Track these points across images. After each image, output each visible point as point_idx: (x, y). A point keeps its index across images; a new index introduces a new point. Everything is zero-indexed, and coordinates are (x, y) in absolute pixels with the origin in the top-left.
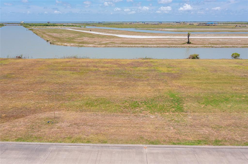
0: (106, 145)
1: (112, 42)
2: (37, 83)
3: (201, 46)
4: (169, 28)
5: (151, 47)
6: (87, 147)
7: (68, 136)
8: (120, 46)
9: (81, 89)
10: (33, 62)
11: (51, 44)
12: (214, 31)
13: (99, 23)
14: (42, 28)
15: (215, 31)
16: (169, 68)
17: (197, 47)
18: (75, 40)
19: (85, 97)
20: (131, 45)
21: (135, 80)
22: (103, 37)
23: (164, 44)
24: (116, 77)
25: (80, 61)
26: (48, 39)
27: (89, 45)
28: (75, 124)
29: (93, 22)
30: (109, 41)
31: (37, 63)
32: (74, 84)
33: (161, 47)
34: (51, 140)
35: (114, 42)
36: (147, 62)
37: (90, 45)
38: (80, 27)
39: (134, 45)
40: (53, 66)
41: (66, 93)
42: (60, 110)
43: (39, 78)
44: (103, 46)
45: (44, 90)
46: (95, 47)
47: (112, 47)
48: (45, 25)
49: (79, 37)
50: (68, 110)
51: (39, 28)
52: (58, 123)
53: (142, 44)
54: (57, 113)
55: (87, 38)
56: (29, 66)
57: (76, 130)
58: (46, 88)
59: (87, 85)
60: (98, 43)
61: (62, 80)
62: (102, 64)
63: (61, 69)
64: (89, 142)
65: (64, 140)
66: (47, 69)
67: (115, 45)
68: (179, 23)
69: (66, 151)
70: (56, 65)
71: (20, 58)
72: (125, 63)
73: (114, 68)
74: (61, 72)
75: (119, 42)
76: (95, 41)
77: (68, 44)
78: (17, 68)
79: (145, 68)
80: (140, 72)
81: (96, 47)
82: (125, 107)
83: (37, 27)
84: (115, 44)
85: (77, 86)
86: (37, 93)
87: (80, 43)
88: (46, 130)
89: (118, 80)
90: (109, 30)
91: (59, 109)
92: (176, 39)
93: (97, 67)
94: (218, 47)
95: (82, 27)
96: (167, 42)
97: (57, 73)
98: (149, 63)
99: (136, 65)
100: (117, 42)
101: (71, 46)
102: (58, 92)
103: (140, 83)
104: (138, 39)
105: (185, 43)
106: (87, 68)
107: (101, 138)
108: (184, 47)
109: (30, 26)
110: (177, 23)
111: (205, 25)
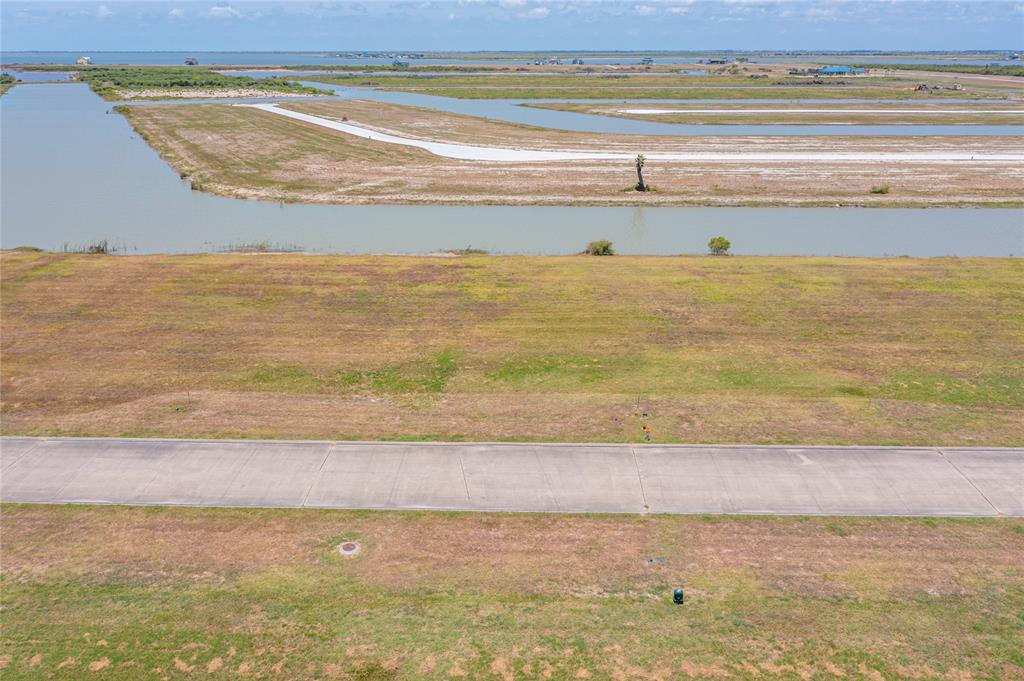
1: (395, 184)
8: (415, 202)
11: (196, 189)
27: (315, 198)
30: (388, 178)
33: (544, 204)
35: (401, 184)
37: (321, 197)
39: (461, 198)
44: (361, 201)
46: (334, 203)
47: (388, 205)
49: (293, 156)
55: (321, 160)
60: (350, 188)
67: (402, 196)
75: (420, 183)
76: (344, 175)
81: (340, 203)
100: (414, 183)
105: (629, 190)
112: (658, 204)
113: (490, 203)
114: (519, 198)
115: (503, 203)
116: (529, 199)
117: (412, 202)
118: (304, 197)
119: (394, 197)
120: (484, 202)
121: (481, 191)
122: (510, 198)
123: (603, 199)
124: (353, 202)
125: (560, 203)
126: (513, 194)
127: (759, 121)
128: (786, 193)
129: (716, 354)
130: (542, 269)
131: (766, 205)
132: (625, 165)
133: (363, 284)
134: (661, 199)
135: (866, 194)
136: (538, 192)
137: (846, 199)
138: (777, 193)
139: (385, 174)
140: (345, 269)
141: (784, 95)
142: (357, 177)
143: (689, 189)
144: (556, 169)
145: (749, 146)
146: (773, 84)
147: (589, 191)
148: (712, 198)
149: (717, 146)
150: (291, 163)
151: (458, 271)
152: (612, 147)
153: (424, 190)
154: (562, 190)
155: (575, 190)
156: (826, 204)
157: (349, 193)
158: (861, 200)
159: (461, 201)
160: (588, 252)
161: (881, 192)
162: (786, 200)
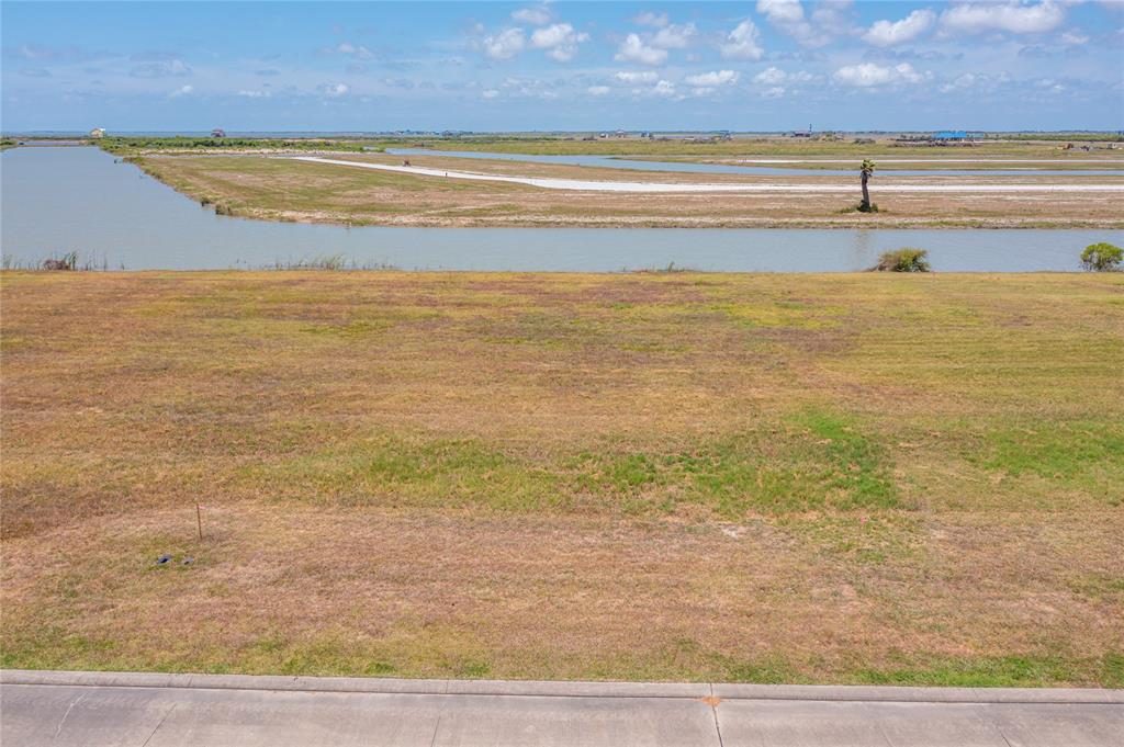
0: (483, 684)
1: (504, 207)
2: (127, 371)
3: (926, 220)
4: (766, 153)
5: (692, 226)
6: (371, 696)
7: (268, 636)
8: (545, 223)
9: (353, 398)
10: (124, 284)
11: (223, 214)
12: (970, 164)
13: (449, 138)
14: (186, 153)
15: (979, 167)
16: (786, 307)
17: (905, 226)
18: (331, 200)
19: (369, 434)
20: (598, 219)
21: (624, 359)
22: (467, 186)
23: (748, 213)
24: (532, 349)
25: (352, 278)
26: (210, 193)
27: (396, 220)
28: (308, 571)
29: (418, 133)
30: (491, 203)
31: (143, 286)
32: (317, 377)
33: (735, 226)
34: (167, 656)
35: (514, 208)
36: (675, 284)
37: (404, 219)
38: (361, 150)
39: (609, 219)
40: (222, 300)
41: (272, 415)
42: (234, 500)
43: (143, 349)
44: (464, 223)
45: (157, 401)
46: (425, 225)
47: (506, 226)
48: (202, 144)
49: (351, 188)
50: (276, 500)
51: (172, 154)
52: (214, 563)
53: (645, 212)
54: (215, 511)
55: (391, 190)
56: (101, 302)
57: (315, 603)
58: (173, 392)
59: (383, 378)
60: (443, 211)
61: (256, 360)
62: (458, 294)
63: (258, 313)
64: (382, 668)
65: (238, 656)
66: (188, 312)
67: (522, 218)
68: (808, 136)
69: (247, 719)
70: (233, 294)
71: (62, 267)
72: (570, 288)
73: (520, 310)
74: (256, 326)
75: (540, 206)
76: (429, 201)
77: (302, 215)
78: (39, 306)
79: (671, 311)
80: (649, 325)
81: (433, 225)
82: (585, 484)
83: (162, 151)
84: (519, 214)
85: (333, 386)
86: (123, 415)
87: (355, 209)
88: (144, 603)
89: (542, 358)
90: (490, 161)
91: (227, 491)
92: (806, 193)
93: (433, 304)
94: (1008, 227)
95: (368, 150)
96: (765, 207)
97: (236, 329)
98: (687, 288)
99: (625, 297)
100: (530, 206)
101: (316, 221)
102: (229, 410)
103: (649, 373)
104: (629, 193)
105: (848, 211)
106: (388, 308)
107: (454, 644)
108: (848, 227)
109: (134, 145)
110: (797, 135)
111: (925, 145)
113: (655, 226)
114: (697, 220)
115: (675, 226)
116: (706, 220)
118: (380, 219)
120: (646, 224)
123: (818, 220)
124: (452, 223)
125: (759, 225)
126: (686, 216)
128: (1081, 215)
134: (903, 220)
136: (722, 214)
138: (1065, 214)
148: (977, 220)
157: (443, 215)
159: (611, 223)
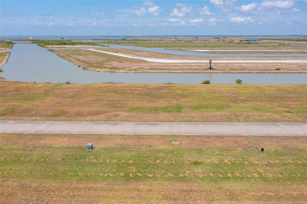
1: (140, 68)
22: (132, 61)
44: (133, 72)
49: (107, 61)
55: (116, 62)
67: (144, 71)
75: (147, 68)
76: (125, 66)
105: (207, 69)
108: (206, 73)
112: (217, 73)
113: (169, 72)
114: (177, 71)
115: (173, 73)
116: (180, 71)
117: (147, 72)
118: (117, 71)
119: (142, 71)
120: (168, 72)
121: (166, 69)
122: (174, 71)
123: (200, 71)
124: (131, 72)
125: (189, 73)
126: (175, 70)
127: (236, 53)
128: (252, 70)
129: (249, 104)
130: (193, 87)
131: (247, 73)
132: (203, 63)
133: (146, 90)
134: (217, 71)
135: (274, 70)
136: (182, 70)
137: (269, 71)
138: (249, 70)
139: (136, 66)
140: (139, 87)
141: (240, 47)
142: (129, 66)
143: (224, 69)
144: (184, 64)
145: (236, 59)
146: (236, 44)
147: (196, 70)
148: (231, 71)
149: (227, 59)
150: (108, 63)
151: (170, 87)
152: (197, 59)
153: (149, 69)
154: (188, 69)
155: (192, 69)
156: (263, 73)
157: (129, 70)
158: (273, 71)
159: (161, 72)
160: (203, 83)
161: (278, 69)
162: (252, 72)
